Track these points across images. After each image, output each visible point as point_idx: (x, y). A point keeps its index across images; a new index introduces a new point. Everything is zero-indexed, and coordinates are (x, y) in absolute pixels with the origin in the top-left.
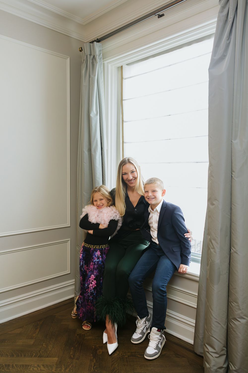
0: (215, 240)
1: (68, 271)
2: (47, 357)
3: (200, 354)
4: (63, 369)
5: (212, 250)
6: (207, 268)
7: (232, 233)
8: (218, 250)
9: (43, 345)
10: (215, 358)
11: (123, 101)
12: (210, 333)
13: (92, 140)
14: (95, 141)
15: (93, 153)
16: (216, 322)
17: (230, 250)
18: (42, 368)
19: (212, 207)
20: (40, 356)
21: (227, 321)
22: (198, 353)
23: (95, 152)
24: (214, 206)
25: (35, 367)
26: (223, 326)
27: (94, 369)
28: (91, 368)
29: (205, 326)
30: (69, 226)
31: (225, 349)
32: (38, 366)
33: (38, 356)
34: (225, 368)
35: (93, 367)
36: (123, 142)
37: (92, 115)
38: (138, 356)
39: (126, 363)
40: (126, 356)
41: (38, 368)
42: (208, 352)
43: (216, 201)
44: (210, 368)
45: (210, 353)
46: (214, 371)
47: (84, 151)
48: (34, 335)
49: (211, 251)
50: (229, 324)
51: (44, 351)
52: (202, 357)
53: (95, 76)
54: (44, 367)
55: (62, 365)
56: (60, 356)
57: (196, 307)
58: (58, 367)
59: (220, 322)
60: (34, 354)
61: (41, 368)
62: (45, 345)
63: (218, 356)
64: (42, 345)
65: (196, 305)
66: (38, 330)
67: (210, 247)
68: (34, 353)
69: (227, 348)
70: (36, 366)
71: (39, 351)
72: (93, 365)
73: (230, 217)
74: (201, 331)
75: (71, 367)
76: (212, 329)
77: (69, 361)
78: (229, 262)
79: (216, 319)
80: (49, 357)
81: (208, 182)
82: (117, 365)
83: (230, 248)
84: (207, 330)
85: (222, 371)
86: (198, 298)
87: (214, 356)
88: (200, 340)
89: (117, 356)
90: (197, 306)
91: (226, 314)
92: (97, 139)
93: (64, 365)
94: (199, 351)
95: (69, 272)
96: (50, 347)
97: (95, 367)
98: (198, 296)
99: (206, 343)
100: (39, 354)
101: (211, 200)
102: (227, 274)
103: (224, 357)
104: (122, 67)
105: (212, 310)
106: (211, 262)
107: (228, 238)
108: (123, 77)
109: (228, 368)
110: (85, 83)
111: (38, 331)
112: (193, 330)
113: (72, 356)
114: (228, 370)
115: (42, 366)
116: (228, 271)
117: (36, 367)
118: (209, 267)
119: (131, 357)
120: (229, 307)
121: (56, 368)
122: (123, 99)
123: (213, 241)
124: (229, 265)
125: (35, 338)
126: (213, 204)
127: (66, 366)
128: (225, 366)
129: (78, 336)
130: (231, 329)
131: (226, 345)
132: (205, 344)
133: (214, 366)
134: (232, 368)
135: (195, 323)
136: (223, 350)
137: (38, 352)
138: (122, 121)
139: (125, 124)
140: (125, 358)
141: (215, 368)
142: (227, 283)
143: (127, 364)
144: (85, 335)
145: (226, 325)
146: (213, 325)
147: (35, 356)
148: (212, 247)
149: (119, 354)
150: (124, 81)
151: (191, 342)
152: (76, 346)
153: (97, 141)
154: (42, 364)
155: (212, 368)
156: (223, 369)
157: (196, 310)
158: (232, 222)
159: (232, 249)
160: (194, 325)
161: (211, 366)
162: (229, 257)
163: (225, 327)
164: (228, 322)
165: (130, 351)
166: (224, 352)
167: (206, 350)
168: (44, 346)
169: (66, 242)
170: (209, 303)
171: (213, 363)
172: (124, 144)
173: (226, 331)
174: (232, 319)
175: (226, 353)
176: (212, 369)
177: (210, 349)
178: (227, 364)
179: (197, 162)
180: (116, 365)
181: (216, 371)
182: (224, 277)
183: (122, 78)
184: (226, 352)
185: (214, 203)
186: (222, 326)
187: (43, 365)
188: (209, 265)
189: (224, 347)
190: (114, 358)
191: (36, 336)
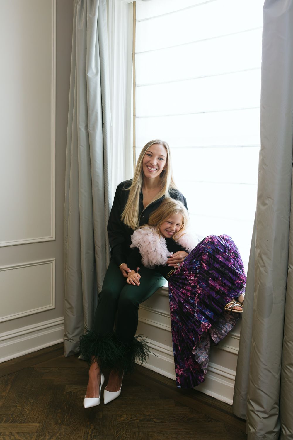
0: (266, 254)
1: (51, 305)
2: (24, 423)
3: (242, 417)
4: (48, 437)
5: (262, 269)
6: (254, 294)
7: (290, 245)
8: (270, 269)
9: (18, 407)
10: (263, 419)
11: (136, 55)
12: (256, 386)
13: (90, 112)
14: (94, 114)
15: (91, 131)
16: (265, 369)
17: (287, 269)
18: (17, 437)
19: (263, 208)
20: (14, 421)
21: (280, 368)
22: (239, 416)
23: (94, 129)
24: (266, 207)
25: (6, 436)
26: (275, 374)
27: (91, 437)
28: (88, 437)
29: (250, 375)
30: (54, 239)
31: (277, 407)
32: (11, 434)
33: (10, 421)
34: (277, 433)
35: (89, 434)
36: (134, 116)
37: (90, 75)
38: (154, 420)
39: (138, 429)
40: (138, 421)
41: (11, 436)
42: (253, 411)
43: (270, 199)
44: (255, 433)
45: (256, 412)
46: (261, 437)
47: (80, 129)
48: (4, 394)
49: (260, 271)
50: (283, 372)
51: (19, 415)
52: (245, 421)
53: (94, 15)
54: (20, 436)
55: (45, 433)
56: (42, 421)
57: (237, 352)
58: (39, 435)
59: (270, 370)
60: (5, 419)
61: (15, 437)
62: (19, 406)
63: (266, 416)
64: (16, 407)
65: (238, 349)
66: (9, 387)
67: (259, 265)
68: (5, 417)
69: (279, 406)
70: (8, 434)
71: (12, 415)
72: (90, 432)
73: (288, 222)
74: (244, 385)
75: (59, 435)
76: (259, 379)
77: (56, 427)
78: (285, 286)
79: (266, 366)
80: (26, 423)
81: (259, 172)
82: (124, 432)
83: (288, 265)
84: (252, 381)
85: (272, 436)
86: (240, 340)
87: (261, 417)
88: (242, 397)
89: (124, 420)
90: (239, 351)
91: (279, 358)
92: (97, 110)
93: (48, 433)
94: (240, 412)
95: (53, 307)
96: (26, 409)
97: (93, 435)
98: (240, 337)
99: (251, 399)
100: (12, 418)
101: (262, 198)
102: (283, 302)
103: (275, 418)
104: (134, 3)
105: (260, 352)
106: (259, 286)
107: (285, 252)
108: (137, 19)
109: (280, 433)
110: (79, 26)
111: (9, 389)
112: (232, 385)
113: (60, 421)
114: (280, 437)
115: (16, 434)
116: (284, 299)
117: (8, 436)
118: (257, 292)
119: (144, 422)
120: (284, 348)
121: (37, 437)
122: (136, 52)
123: (264, 257)
124: (285, 290)
125: (6, 398)
126: (264, 204)
127: (52, 434)
128: (276, 430)
129: (67, 395)
130: (286, 379)
131: (278, 402)
132: (249, 401)
133: (261, 430)
134: (286, 432)
135: (235, 375)
136: (274, 408)
137: (10, 416)
138: (133, 84)
139: (137, 88)
140: (136, 423)
141: (263, 433)
142: (282, 316)
143: (138, 431)
144: (78, 393)
145: (279, 374)
146: (262, 374)
147: (6, 421)
148: (262, 264)
149: (127, 418)
150: (137, 24)
151: (230, 401)
152: (66, 408)
153: (97, 113)
154: (16, 431)
155: (259, 433)
156: (274, 434)
157: (237, 357)
158: (292, 229)
159: (290, 267)
160: (234, 378)
161: (257, 430)
162: (285, 278)
163: (277, 376)
164: (282, 370)
165: (142, 414)
166: (276, 411)
167: (251, 408)
168: (19, 409)
169: (50, 262)
170: (256, 344)
171: (259, 426)
172: (136, 119)
173: (279, 381)
174: (288, 365)
175: (278, 413)
176: (258, 435)
177: (256, 407)
178: (279, 427)
179: (243, 147)
180: (122, 432)
181: (264, 437)
182: (278, 308)
183: (135, 20)
184: (278, 410)
185: (267, 202)
186: (273, 375)
187: (18, 433)
188: (258, 290)
189: (275, 404)
190: (119, 423)
191: (6, 395)
